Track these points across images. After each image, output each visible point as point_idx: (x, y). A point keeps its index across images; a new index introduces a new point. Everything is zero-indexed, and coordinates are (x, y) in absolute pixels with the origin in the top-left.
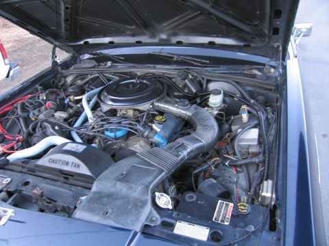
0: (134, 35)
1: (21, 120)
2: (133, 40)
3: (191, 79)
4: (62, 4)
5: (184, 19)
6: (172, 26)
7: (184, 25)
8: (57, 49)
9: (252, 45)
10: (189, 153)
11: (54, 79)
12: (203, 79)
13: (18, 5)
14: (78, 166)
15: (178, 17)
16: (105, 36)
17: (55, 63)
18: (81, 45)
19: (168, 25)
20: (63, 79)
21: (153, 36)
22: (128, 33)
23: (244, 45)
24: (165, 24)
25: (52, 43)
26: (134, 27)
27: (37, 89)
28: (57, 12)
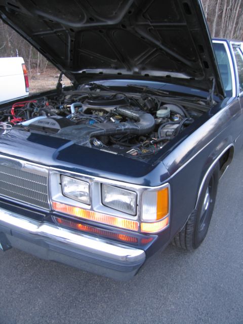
0: (116, 68)
1: (28, 112)
2: (115, 72)
3: (150, 100)
4: (69, 37)
5: (148, 55)
6: (141, 61)
7: (149, 60)
8: (63, 75)
9: (196, 79)
10: (125, 129)
11: (57, 97)
12: (159, 101)
13: (42, 37)
14: (54, 124)
15: (143, 53)
16: (98, 67)
17: (59, 85)
18: (80, 74)
19: (139, 60)
20: (63, 97)
21: (129, 69)
22: (113, 65)
23: (190, 79)
24: (136, 59)
25: (61, 70)
26: (116, 61)
27: (43, 99)
28: (66, 44)
